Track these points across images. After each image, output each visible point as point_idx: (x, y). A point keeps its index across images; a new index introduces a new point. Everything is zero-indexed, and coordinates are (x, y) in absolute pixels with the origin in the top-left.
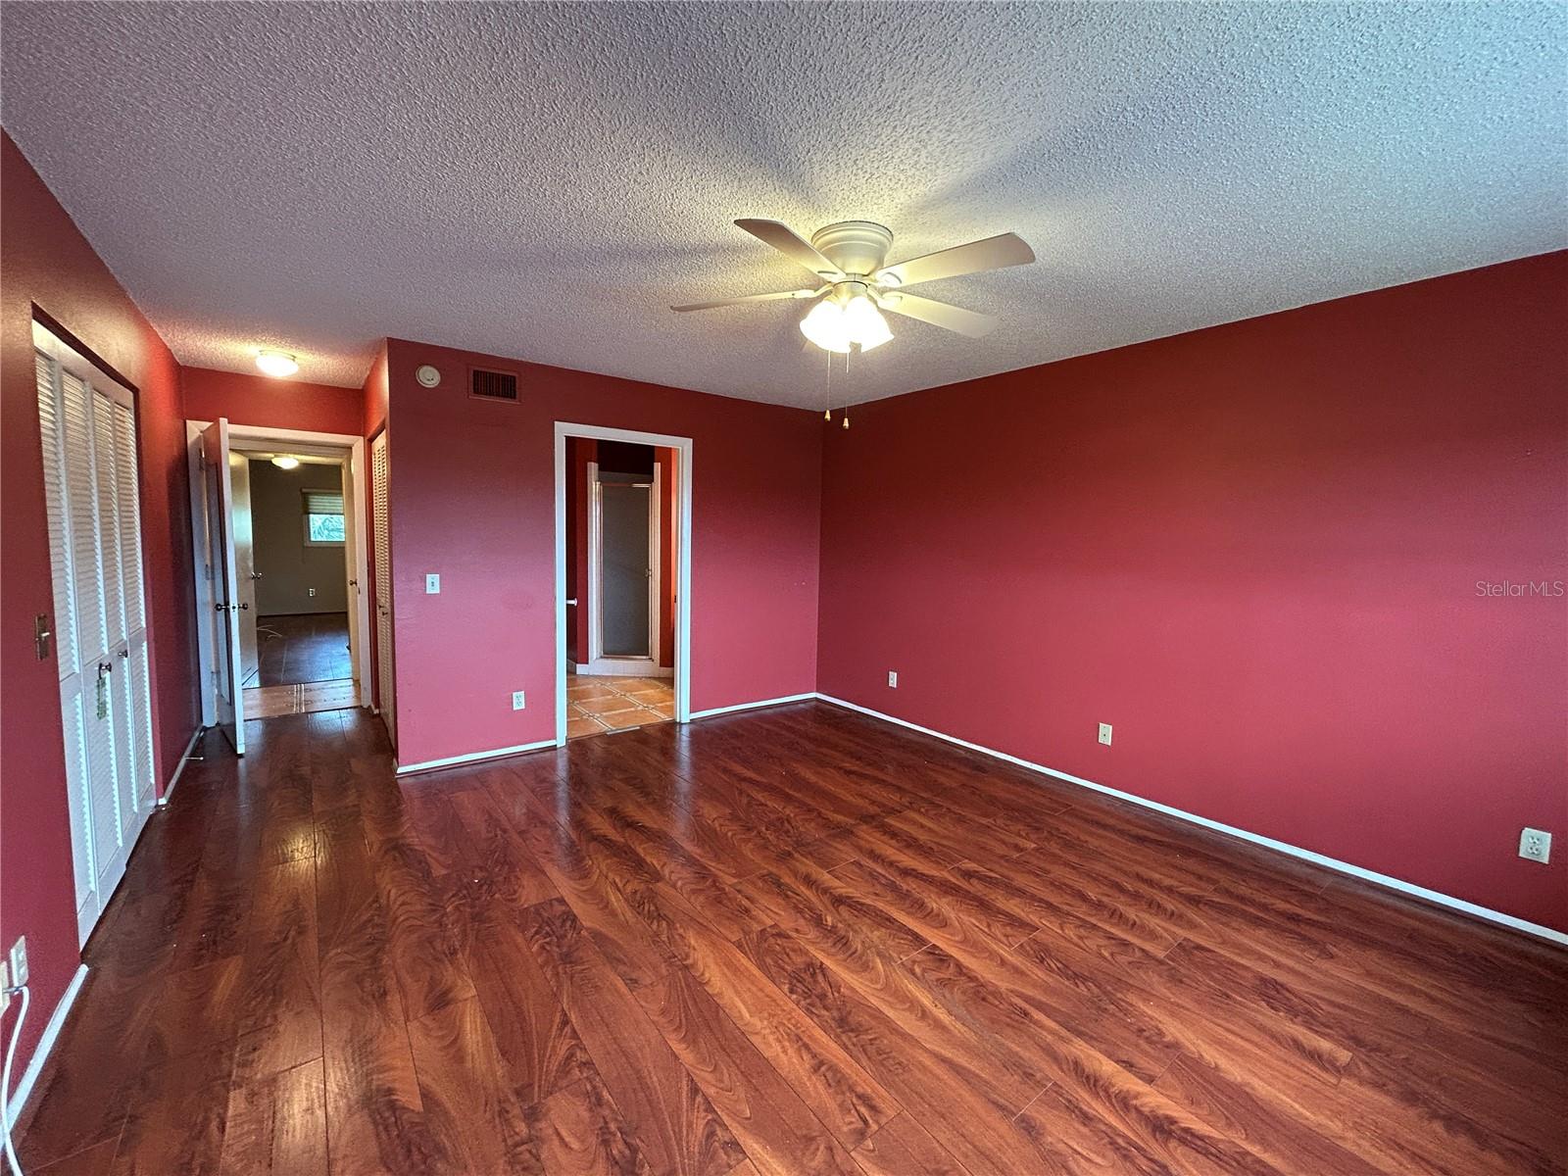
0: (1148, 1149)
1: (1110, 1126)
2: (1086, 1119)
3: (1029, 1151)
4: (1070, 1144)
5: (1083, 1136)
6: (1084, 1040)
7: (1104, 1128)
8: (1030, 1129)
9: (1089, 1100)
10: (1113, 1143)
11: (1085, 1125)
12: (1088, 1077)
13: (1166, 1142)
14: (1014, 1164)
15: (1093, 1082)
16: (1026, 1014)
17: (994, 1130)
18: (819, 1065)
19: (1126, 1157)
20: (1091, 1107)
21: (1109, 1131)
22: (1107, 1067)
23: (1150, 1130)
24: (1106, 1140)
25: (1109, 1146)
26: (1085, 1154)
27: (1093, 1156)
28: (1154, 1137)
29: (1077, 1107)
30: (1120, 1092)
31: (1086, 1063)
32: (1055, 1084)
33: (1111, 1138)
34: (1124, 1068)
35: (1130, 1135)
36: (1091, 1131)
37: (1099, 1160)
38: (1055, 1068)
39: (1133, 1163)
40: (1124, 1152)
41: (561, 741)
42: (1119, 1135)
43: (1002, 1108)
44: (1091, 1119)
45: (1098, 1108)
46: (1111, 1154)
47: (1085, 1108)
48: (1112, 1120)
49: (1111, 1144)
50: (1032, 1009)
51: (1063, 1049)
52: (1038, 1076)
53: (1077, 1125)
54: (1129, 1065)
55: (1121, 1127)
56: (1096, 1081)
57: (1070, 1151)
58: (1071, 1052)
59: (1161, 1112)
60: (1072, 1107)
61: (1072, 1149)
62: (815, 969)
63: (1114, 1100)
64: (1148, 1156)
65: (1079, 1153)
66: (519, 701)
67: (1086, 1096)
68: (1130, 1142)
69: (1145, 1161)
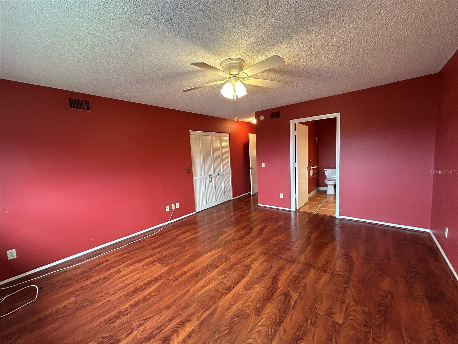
0: (159, 334)
1: (167, 326)
2: (170, 320)
3: (162, 307)
4: (163, 316)
5: (165, 319)
6: (199, 324)
7: (167, 324)
8: (168, 307)
9: (176, 322)
10: (162, 326)
11: (168, 320)
12: (184, 323)
13: (161, 340)
14: (159, 304)
15: (182, 324)
16: (208, 309)
17: (168, 300)
18: (186, 272)
19: (158, 328)
20: (174, 322)
21: (166, 325)
22: (188, 329)
23: (166, 337)
24: (164, 324)
25: (161, 324)
26: (160, 318)
27: (159, 320)
28: (163, 337)
29: (174, 318)
30: (179, 331)
31: (190, 323)
32: (181, 314)
33: (164, 325)
34: (188, 334)
35: (164, 331)
36: (166, 321)
37: (158, 321)
38: (187, 315)
39: (156, 329)
40: (159, 328)
41: (293, 209)
42: (165, 327)
43: (174, 302)
44: (170, 321)
45: (173, 324)
46: (159, 325)
47: (174, 320)
48: (169, 327)
49: (162, 325)
50: (210, 311)
51: (195, 318)
52: (184, 311)
53: (169, 317)
54: (189, 336)
55: (167, 329)
56: (183, 325)
57: (161, 315)
58: (193, 320)
59: (171, 341)
60: (174, 317)
61: (162, 316)
62: (217, 267)
63: (176, 329)
64: (158, 334)
65: (160, 317)
66: (281, 196)
67: (178, 321)
68: (162, 330)
69: (156, 333)
